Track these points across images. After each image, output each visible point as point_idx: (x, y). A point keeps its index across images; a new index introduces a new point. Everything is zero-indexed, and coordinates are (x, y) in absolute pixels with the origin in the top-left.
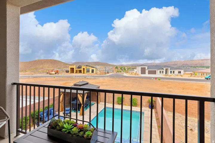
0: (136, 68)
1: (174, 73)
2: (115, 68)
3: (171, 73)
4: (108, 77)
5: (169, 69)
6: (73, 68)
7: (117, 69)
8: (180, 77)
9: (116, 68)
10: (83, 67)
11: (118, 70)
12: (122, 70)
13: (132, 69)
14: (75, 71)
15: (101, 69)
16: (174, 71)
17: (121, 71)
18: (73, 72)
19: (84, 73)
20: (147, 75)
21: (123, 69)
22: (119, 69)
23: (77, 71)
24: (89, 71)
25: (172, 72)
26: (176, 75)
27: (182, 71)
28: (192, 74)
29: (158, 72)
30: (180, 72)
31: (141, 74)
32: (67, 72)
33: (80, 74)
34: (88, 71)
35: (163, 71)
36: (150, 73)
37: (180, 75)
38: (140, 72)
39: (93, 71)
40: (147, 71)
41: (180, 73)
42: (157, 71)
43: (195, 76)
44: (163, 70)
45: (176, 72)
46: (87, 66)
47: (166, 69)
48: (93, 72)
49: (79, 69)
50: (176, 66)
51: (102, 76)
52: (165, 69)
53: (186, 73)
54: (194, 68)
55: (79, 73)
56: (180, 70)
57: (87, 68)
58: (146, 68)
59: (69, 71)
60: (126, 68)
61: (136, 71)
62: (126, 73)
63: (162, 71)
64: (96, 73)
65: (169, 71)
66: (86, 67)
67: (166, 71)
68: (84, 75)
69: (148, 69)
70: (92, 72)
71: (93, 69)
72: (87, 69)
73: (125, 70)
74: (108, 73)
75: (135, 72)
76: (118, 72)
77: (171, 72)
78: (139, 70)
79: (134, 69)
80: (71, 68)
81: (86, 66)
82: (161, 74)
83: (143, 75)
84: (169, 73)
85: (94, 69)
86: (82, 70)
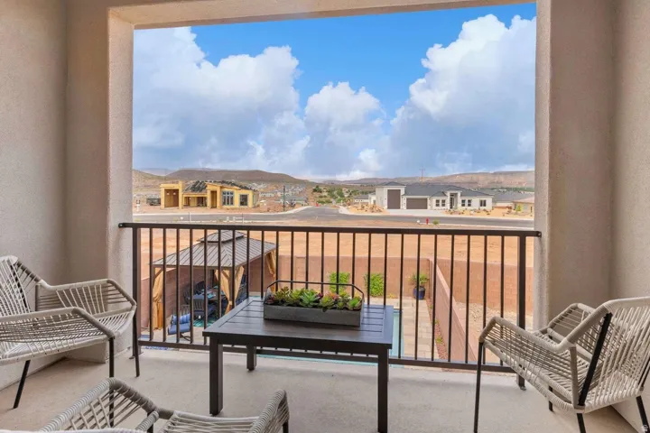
0: (373, 192)
1: (469, 205)
2: (311, 190)
3: (463, 205)
4: (294, 218)
5: (459, 195)
6: (177, 191)
7: (317, 194)
8: (483, 216)
9: (315, 191)
10: (210, 188)
11: (321, 197)
12: (333, 196)
13: (363, 193)
14: (181, 201)
15: (268, 195)
16: (469, 201)
17: (332, 200)
18: (176, 204)
19: (214, 206)
20: (403, 211)
21: (335, 193)
22: (326, 194)
23: (188, 199)
24: (232, 198)
25: (466, 203)
26: (475, 211)
27: (489, 201)
28: (510, 208)
29: (432, 202)
30: (483, 203)
31: (389, 208)
32: (153, 202)
33: (199, 208)
34: (228, 200)
35: (444, 201)
36: (411, 205)
37: (485, 210)
38: (386, 202)
39: (244, 200)
40: (403, 201)
41: (485, 205)
42: (429, 201)
43: (516, 214)
44: (444, 198)
45: (476, 201)
46: (224, 185)
47: (452, 195)
48: (246, 204)
49: (198, 194)
50: (475, 186)
51: (274, 216)
52: (448, 194)
53: (499, 204)
54: (516, 193)
55: (198, 206)
56: (483, 199)
57: (226, 190)
58: (402, 192)
59: (159, 200)
60: (344, 190)
61: (375, 201)
62: (344, 206)
63: (441, 199)
64: (256, 207)
65: (460, 199)
66: (221, 187)
67: (451, 199)
68: (213, 212)
69: (406, 194)
70: (242, 204)
71: (244, 192)
72: (224, 193)
73: (342, 196)
74: (292, 206)
75: (372, 203)
76: (323, 203)
77: (463, 201)
78: (381, 196)
79: (366, 193)
80: (167, 191)
81: (221, 185)
82: (441, 207)
83: (394, 212)
84: (459, 205)
85: (250, 194)
86: (208, 195)
